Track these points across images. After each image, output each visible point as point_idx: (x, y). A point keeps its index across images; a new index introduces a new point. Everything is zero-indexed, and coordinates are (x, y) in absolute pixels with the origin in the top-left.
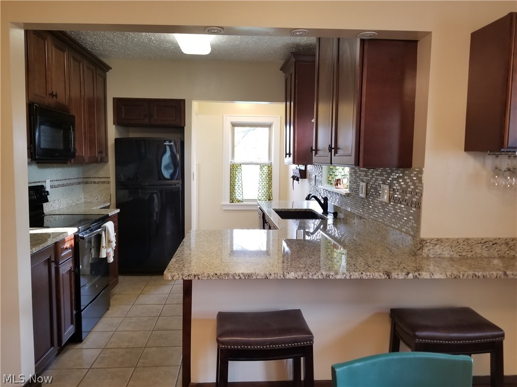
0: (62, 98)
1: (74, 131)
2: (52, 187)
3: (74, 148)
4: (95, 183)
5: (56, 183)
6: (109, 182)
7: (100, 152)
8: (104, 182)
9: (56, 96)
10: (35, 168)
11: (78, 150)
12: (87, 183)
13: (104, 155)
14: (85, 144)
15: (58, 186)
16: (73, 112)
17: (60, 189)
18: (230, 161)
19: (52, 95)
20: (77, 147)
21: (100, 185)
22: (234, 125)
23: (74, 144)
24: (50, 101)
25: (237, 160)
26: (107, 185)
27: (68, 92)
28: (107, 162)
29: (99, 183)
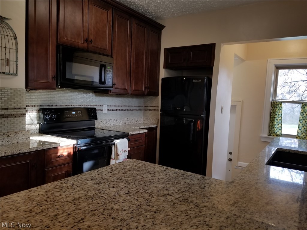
2: (109, 110)
4: (150, 110)
5: (114, 108)
6: (158, 110)
7: (147, 88)
8: (155, 110)
9: (92, 42)
14: (130, 80)
15: (117, 110)
17: (119, 112)
18: (271, 98)
19: (87, 40)
21: (153, 111)
22: (278, 67)
24: (85, 45)
25: (279, 98)
26: (157, 112)
28: (158, 96)
29: (152, 110)
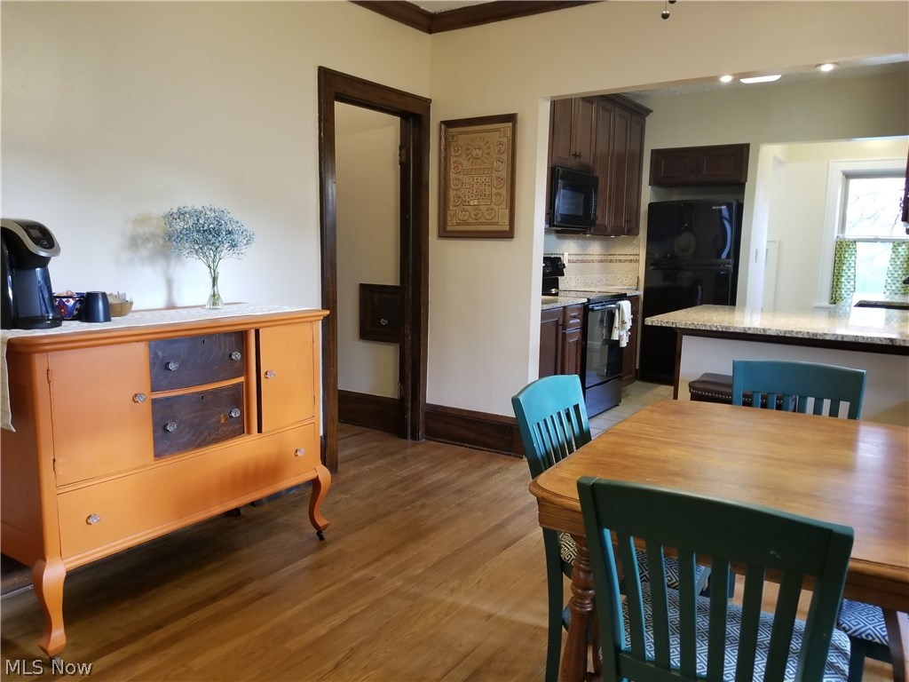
0: (586, 158)
1: (596, 194)
2: (569, 262)
3: (595, 214)
4: (620, 261)
5: (574, 258)
6: (638, 261)
7: (628, 221)
8: (631, 261)
9: (579, 156)
10: (553, 238)
11: (600, 218)
12: (611, 261)
13: (633, 225)
14: (609, 210)
15: (577, 261)
16: (597, 173)
17: (579, 264)
18: (836, 234)
19: (575, 155)
20: (599, 213)
21: (627, 264)
22: (848, 176)
23: (595, 210)
24: (573, 162)
25: (850, 234)
26: (634, 264)
27: (593, 149)
28: (637, 234)
29: (625, 261)
